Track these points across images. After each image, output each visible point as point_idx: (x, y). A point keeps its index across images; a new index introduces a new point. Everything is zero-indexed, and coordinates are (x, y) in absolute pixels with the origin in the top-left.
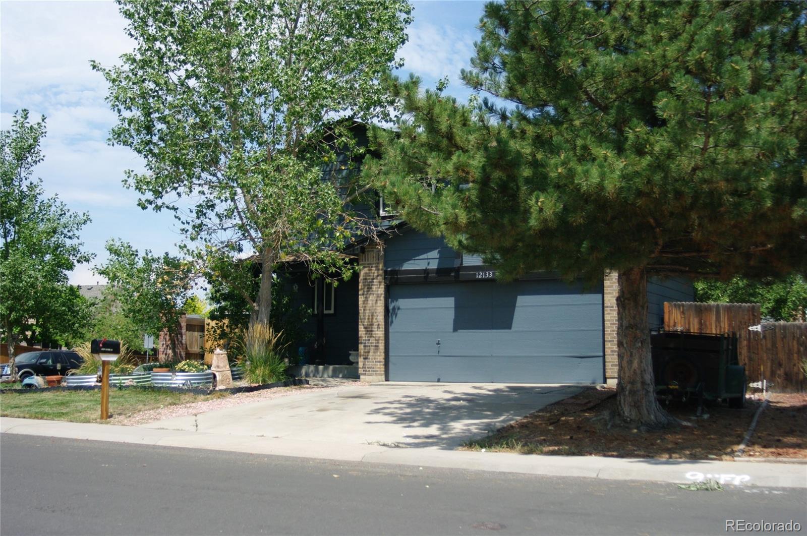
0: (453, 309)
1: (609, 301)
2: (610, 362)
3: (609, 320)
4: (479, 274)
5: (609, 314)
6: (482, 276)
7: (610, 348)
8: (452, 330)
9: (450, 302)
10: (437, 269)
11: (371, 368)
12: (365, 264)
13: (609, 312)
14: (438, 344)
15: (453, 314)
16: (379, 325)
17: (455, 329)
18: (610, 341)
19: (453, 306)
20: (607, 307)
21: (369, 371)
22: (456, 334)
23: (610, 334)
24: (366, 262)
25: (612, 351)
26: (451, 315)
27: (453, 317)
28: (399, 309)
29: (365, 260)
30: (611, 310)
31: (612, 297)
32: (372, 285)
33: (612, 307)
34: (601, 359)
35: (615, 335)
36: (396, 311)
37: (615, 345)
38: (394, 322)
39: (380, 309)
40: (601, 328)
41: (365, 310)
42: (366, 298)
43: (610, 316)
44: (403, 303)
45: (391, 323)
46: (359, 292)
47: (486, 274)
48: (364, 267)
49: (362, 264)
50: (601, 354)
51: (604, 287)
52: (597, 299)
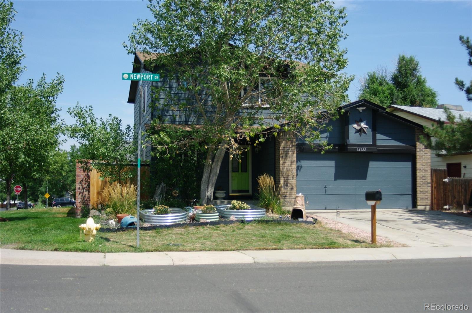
0: (334, 168)
1: (419, 166)
2: (419, 197)
3: (419, 176)
4: (359, 149)
5: (419, 173)
6: (360, 150)
7: (419, 190)
8: (334, 180)
9: (332, 163)
11: (288, 202)
12: (284, 138)
13: (419, 172)
14: (325, 187)
15: (334, 171)
16: (293, 176)
17: (336, 179)
18: (419, 187)
19: (334, 166)
20: (418, 169)
21: (287, 204)
22: (336, 182)
23: (419, 183)
24: (285, 137)
25: (420, 192)
26: (332, 171)
27: (334, 172)
28: (301, 167)
29: (284, 136)
30: (420, 171)
31: (420, 164)
32: (289, 151)
33: (420, 169)
34: (411, 195)
35: (422, 184)
36: (300, 168)
37: (422, 188)
38: (298, 174)
39: (294, 166)
40: (411, 180)
41: (284, 166)
42: (285, 159)
43: (419, 174)
44: (304, 163)
45: (297, 175)
46: (280, 155)
47: (362, 149)
48: (284, 140)
49: (282, 138)
50: (411, 193)
51: (416, 159)
52: (409, 165)
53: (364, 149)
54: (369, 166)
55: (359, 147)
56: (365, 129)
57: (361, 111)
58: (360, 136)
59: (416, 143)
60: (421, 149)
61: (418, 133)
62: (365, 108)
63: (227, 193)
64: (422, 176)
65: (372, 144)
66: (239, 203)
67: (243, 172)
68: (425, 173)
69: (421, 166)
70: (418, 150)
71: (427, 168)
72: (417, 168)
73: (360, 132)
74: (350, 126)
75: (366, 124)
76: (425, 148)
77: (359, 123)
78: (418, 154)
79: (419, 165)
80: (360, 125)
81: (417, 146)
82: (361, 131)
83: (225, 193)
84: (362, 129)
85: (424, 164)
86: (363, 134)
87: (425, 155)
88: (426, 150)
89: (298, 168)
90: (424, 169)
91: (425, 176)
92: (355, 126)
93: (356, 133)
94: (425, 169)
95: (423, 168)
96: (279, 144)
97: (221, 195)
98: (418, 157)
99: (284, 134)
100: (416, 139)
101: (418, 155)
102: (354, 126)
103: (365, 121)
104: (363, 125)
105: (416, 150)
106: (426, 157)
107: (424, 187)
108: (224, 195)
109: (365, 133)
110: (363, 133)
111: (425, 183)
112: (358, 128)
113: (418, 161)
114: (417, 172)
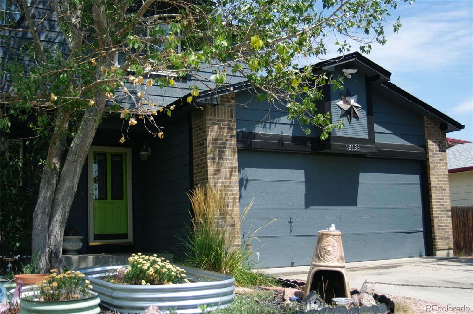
0: (304, 184)
3: (435, 199)
4: (349, 146)
5: (434, 193)
6: (352, 148)
7: (438, 223)
8: (304, 207)
9: (299, 175)
10: (293, 136)
12: (215, 120)
13: (434, 191)
14: (290, 222)
15: (304, 189)
16: (234, 198)
17: (307, 206)
18: (437, 217)
19: (303, 179)
20: (433, 187)
22: (308, 210)
23: (436, 211)
24: (216, 118)
25: (439, 226)
27: (305, 192)
28: (247, 180)
29: (215, 115)
30: (435, 190)
31: (435, 178)
32: (225, 148)
33: (436, 187)
34: (422, 233)
35: (439, 212)
36: (245, 182)
37: (440, 220)
38: (243, 195)
39: (236, 179)
40: (421, 206)
41: (218, 179)
42: (218, 163)
43: (435, 195)
44: (251, 173)
45: (241, 197)
46: (206, 155)
47: (354, 147)
48: (214, 124)
49: (210, 120)
50: (422, 229)
51: (429, 168)
52: (416, 179)
53: (357, 147)
54: (360, 181)
55: (350, 143)
56: (356, 110)
57: (350, 77)
58: (350, 123)
59: (427, 142)
60: (435, 152)
61: (429, 124)
62: (354, 71)
63: (85, 241)
64: (440, 199)
65: (367, 138)
66: (155, 262)
67: (115, 199)
68: (442, 193)
69: (436, 182)
70: (430, 153)
71: (444, 184)
72: (432, 185)
73: (348, 116)
74: (333, 103)
75: (358, 102)
76: (440, 151)
77: (346, 98)
78: (431, 160)
79: (433, 180)
80: (348, 103)
81: (429, 146)
82: (350, 113)
83: (82, 240)
84: (352, 110)
85: (440, 178)
86: (353, 120)
87: (440, 163)
88: (441, 154)
89: (243, 183)
90: (440, 187)
91: (443, 199)
92: (340, 103)
93: (342, 116)
94: (442, 187)
95: (439, 184)
96: (205, 132)
97: (74, 244)
98: (431, 166)
99: (215, 112)
100: (426, 135)
101: (432, 163)
102: (338, 103)
103: (356, 96)
104: (353, 102)
105: (427, 153)
106: (442, 166)
107: (442, 217)
108: (80, 245)
109: (357, 117)
110: (354, 117)
111: (443, 211)
112: (346, 107)
113: (432, 172)
114: (432, 191)
